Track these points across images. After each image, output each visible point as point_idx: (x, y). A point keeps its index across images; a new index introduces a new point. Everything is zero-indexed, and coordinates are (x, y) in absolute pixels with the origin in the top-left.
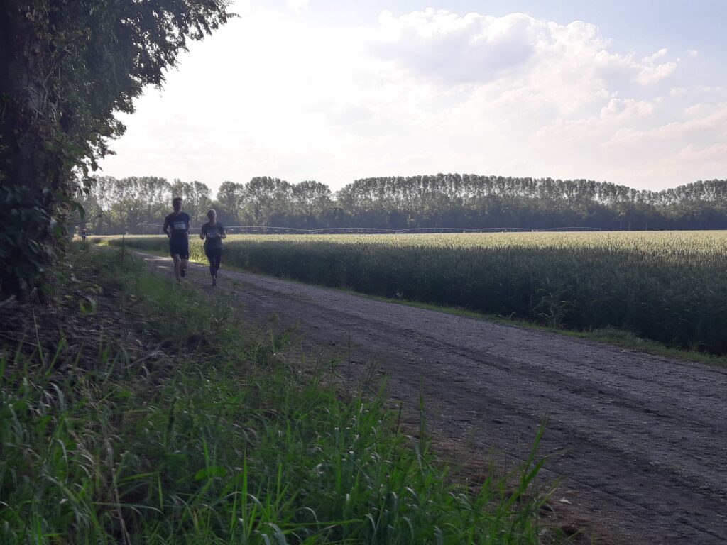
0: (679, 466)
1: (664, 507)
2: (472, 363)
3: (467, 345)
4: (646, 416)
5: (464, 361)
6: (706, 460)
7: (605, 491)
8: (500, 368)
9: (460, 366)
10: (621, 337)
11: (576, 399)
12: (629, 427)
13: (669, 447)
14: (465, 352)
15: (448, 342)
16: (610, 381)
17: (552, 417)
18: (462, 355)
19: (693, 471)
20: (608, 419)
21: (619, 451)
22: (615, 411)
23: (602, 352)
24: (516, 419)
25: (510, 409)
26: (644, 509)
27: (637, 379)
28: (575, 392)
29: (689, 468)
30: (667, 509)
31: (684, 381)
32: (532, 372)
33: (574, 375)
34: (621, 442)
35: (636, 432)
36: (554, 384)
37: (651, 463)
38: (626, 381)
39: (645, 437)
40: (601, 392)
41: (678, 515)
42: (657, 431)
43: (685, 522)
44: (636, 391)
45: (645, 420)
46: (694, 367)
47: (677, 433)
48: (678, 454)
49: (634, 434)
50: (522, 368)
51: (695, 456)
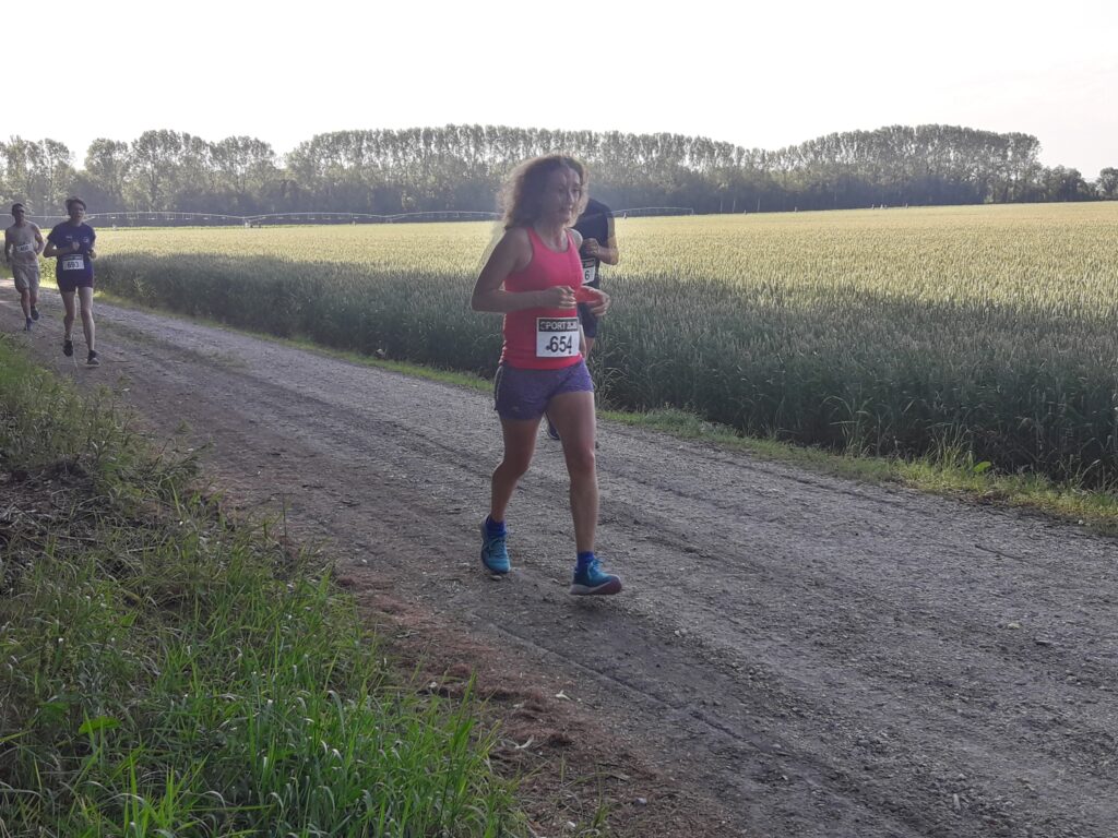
0: (709, 635)
1: (680, 697)
3: (470, 449)
4: (687, 559)
5: (463, 476)
6: (743, 623)
7: (614, 678)
9: (456, 485)
12: (661, 576)
13: (704, 605)
14: (467, 460)
16: (652, 502)
19: (725, 641)
20: (639, 565)
21: (641, 616)
22: (648, 551)
23: (651, 451)
24: (521, 572)
25: (516, 555)
26: (655, 700)
27: (687, 497)
29: (722, 637)
30: (682, 698)
31: (746, 496)
33: (608, 494)
34: (647, 601)
35: (668, 584)
37: (677, 632)
38: (672, 502)
39: (677, 592)
40: (636, 522)
41: (693, 707)
42: (694, 581)
43: (698, 716)
44: (682, 516)
45: (683, 564)
46: (766, 471)
47: (718, 583)
48: (712, 616)
49: (665, 589)
50: (541, 485)
51: (733, 619)
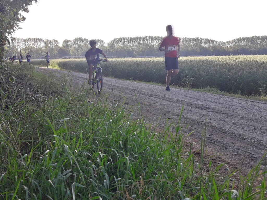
0: (236, 131)
2: (159, 100)
3: (157, 94)
4: (223, 115)
5: (156, 99)
6: (246, 129)
8: (169, 101)
9: (154, 101)
10: (213, 90)
11: (197, 110)
12: (217, 119)
13: (232, 125)
14: (156, 96)
15: (150, 93)
16: (209, 105)
17: (189, 116)
18: (155, 97)
19: (241, 132)
20: (209, 116)
21: (214, 127)
22: (212, 114)
23: (206, 95)
24: (176, 117)
25: (173, 114)
27: (219, 103)
28: (197, 108)
29: (240, 132)
30: (232, 145)
31: (236, 104)
32: (181, 102)
33: (196, 103)
34: (214, 124)
35: (220, 120)
36: (189, 106)
37: (226, 130)
38: (215, 104)
39: (223, 122)
40: (206, 108)
41: (236, 147)
42: (227, 120)
43: (239, 149)
44: (219, 107)
46: (240, 99)
47: (234, 120)
48: (235, 127)
49: (219, 121)
50: (177, 101)
51: (242, 128)
